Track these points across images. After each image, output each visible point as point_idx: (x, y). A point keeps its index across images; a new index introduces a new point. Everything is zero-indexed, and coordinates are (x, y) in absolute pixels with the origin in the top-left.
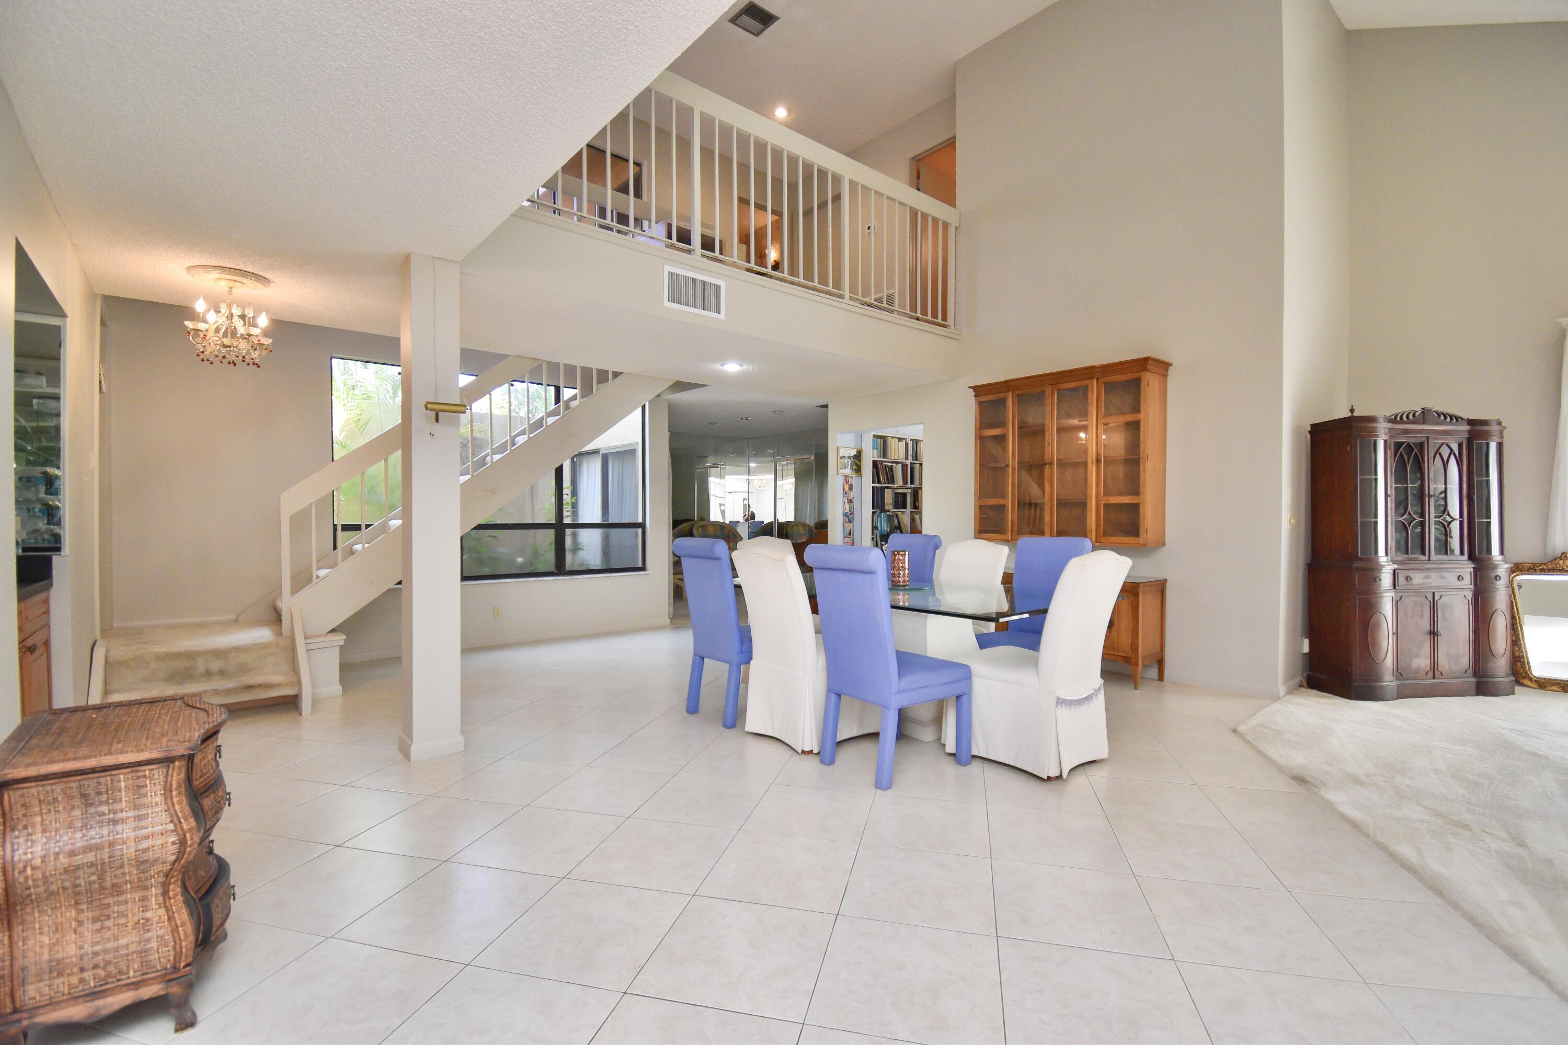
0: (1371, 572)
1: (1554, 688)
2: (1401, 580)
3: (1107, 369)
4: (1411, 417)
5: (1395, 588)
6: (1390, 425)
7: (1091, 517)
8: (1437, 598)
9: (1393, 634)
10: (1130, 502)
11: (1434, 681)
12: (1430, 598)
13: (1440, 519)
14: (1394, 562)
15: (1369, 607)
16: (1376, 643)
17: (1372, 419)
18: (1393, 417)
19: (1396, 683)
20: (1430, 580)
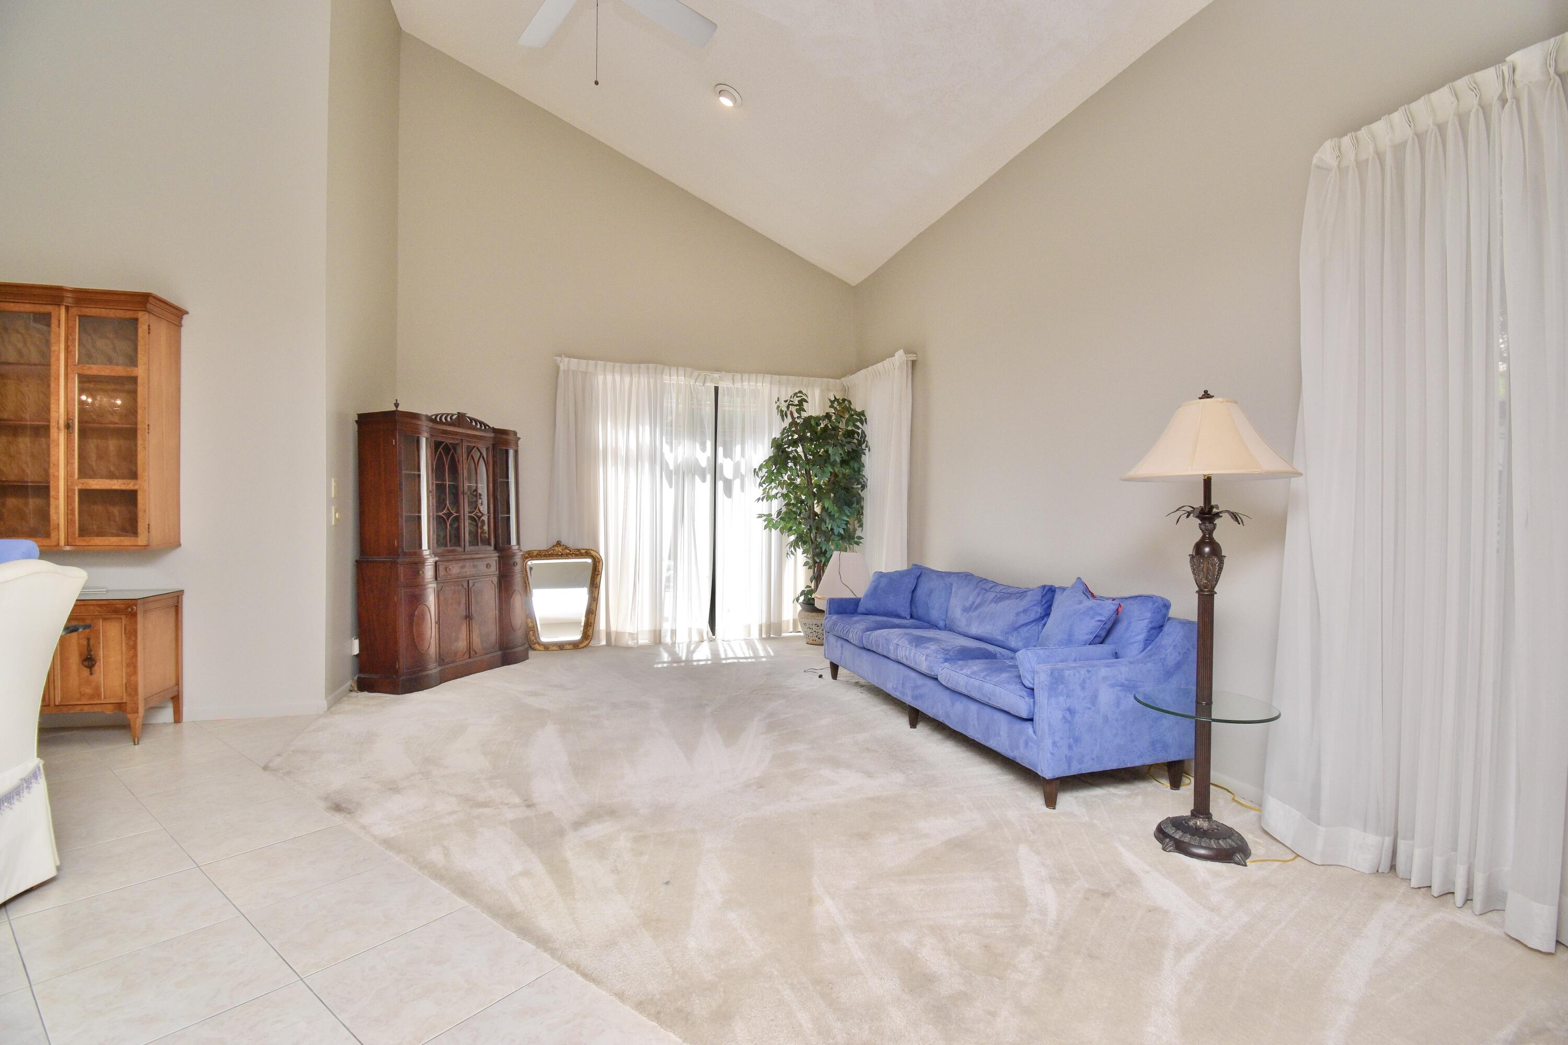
0: (417, 564)
2: (442, 572)
3: (84, 297)
4: (449, 419)
5: (436, 579)
6: (431, 424)
7: (57, 507)
8: (471, 585)
9: (436, 623)
10: (123, 487)
11: (471, 660)
12: (465, 585)
13: (472, 515)
14: (435, 555)
15: (416, 599)
16: (421, 635)
17: (415, 416)
18: (434, 417)
19: (439, 669)
20: (465, 570)
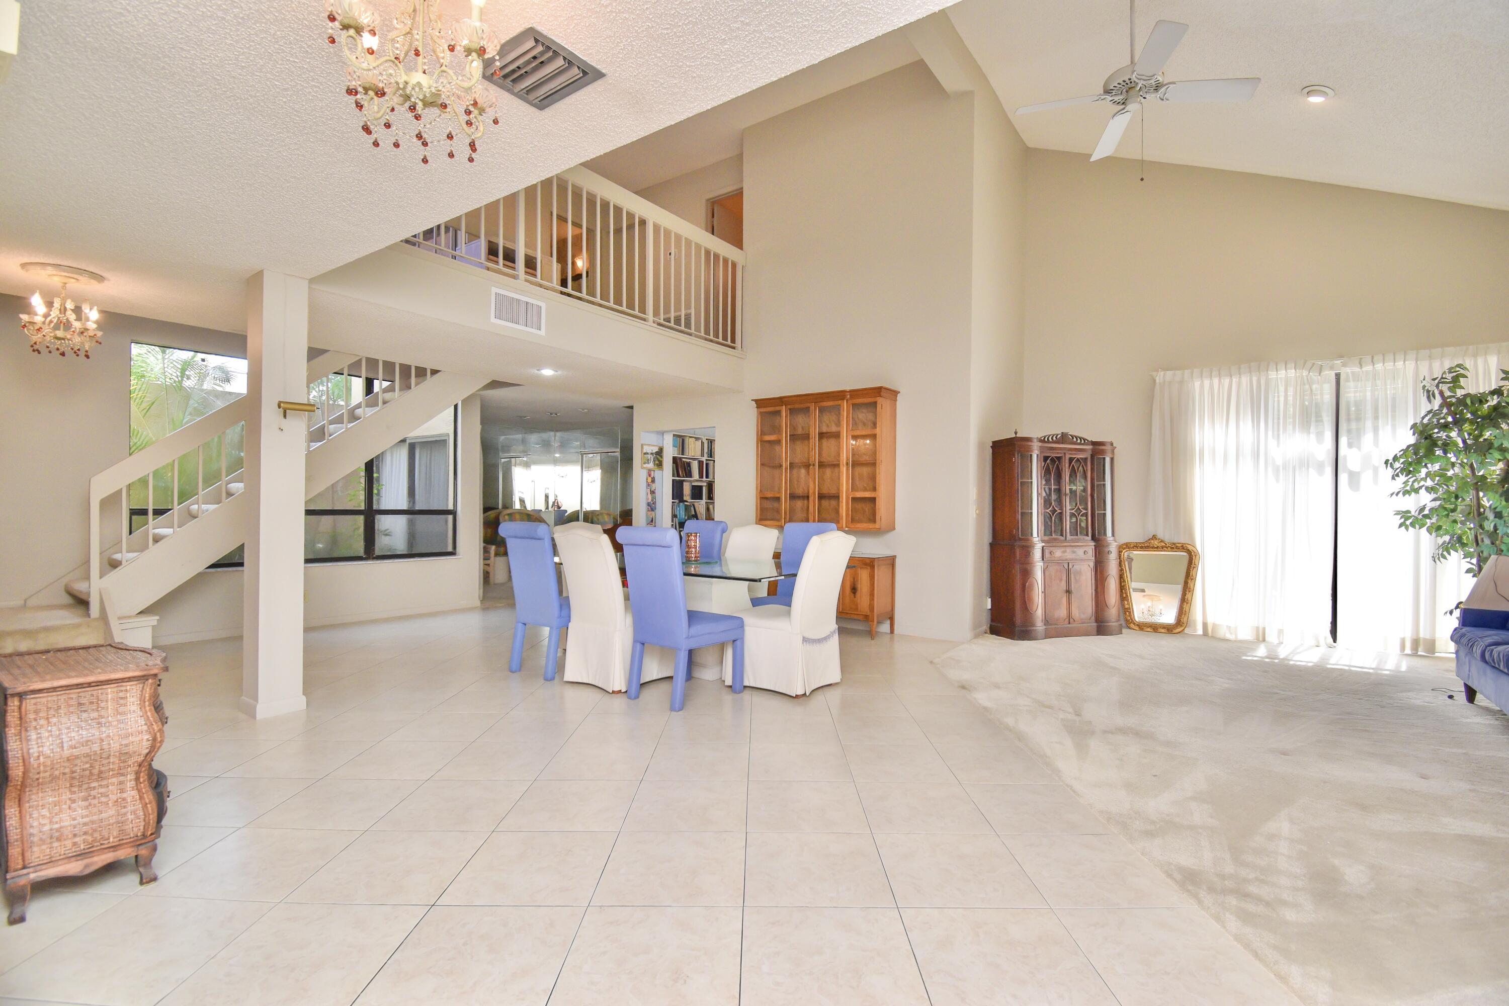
0: (1027, 550)
1: (1149, 629)
2: (1047, 555)
3: (855, 393)
4: (1054, 438)
5: (1043, 559)
6: (1040, 444)
7: (842, 506)
8: (1070, 567)
9: (1042, 592)
10: (869, 496)
11: (1069, 625)
12: (1066, 566)
13: (1073, 511)
14: (1043, 541)
15: (1026, 573)
16: (1031, 599)
17: (1028, 439)
18: (1043, 438)
19: (1044, 627)
20: (1066, 554)
